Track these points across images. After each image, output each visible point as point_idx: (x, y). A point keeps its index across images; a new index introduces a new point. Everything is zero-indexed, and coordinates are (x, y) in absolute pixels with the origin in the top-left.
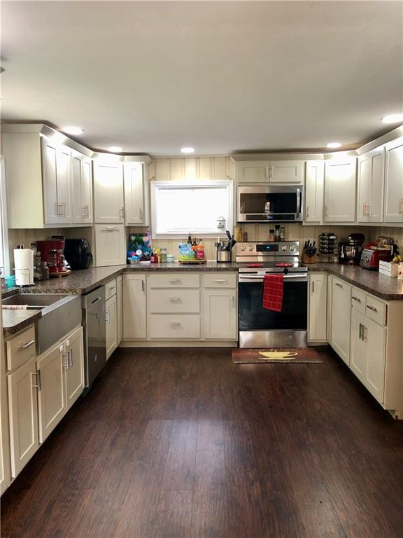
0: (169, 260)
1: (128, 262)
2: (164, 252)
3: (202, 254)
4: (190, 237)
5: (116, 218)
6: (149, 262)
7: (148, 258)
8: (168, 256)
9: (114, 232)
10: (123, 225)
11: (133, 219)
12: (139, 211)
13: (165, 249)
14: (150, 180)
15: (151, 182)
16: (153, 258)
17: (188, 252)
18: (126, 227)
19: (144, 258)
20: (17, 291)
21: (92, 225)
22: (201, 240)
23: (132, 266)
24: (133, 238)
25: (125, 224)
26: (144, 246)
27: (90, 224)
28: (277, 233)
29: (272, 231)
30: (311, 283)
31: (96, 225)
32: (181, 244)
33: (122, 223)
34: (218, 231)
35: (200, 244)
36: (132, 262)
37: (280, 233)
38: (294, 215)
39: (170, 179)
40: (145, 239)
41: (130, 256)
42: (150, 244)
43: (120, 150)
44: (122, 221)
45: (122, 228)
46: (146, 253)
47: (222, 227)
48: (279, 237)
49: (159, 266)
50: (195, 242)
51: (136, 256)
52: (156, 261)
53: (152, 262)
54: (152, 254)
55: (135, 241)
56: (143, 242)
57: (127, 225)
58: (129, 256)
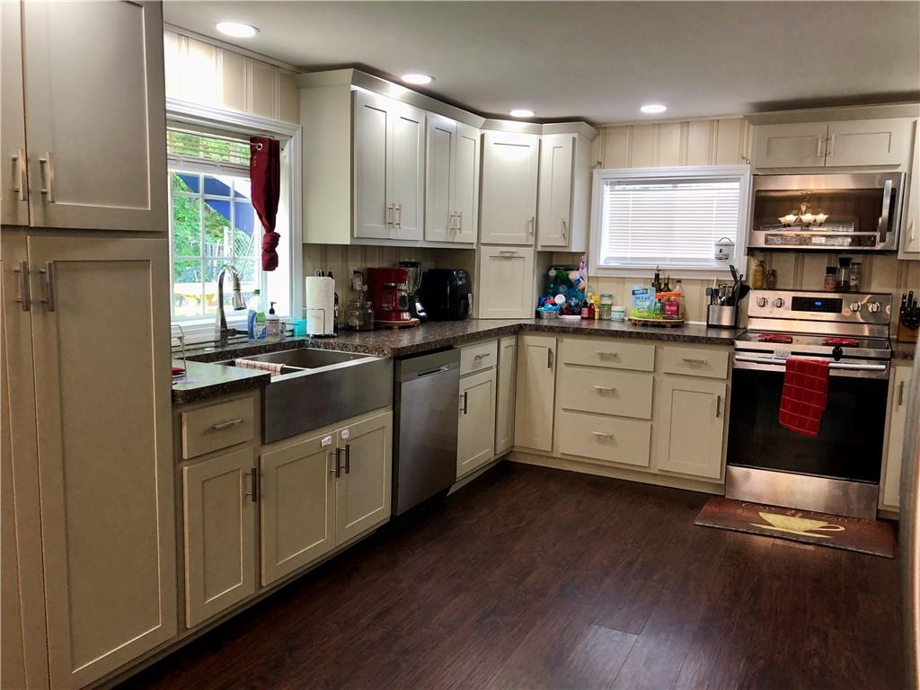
0: (615, 316)
1: (538, 315)
2: (606, 301)
3: (675, 308)
4: (657, 276)
5: (521, 235)
6: (579, 317)
7: (577, 310)
8: (613, 308)
9: (513, 260)
10: (532, 249)
11: (551, 238)
12: (560, 223)
13: (611, 296)
14: (593, 168)
15: (594, 171)
16: (585, 311)
17: (648, 303)
18: (539, 253)
19: (569, 310)
20: (301, 343)
21: (474, 247)
22: (679, 281)
23: (545, 322)
24: (553, 273)
25: (536, 246)
26: (571, 287)
27: (472, 244)
28: (843, 276)
29: (831, 270)
30: (898, 384)
31: (482, 247)
32: (636, 287)
33: (531, 246)
34: (715, 265)
35: (677, 289)
36: (545, 315)
37: (848, 275)
38: (875, 237)
39: (630, 166)
40: (573, 275)
41: (543, 305)
42: (583, 284)
43: (529, 114)
44: (531, 242)
45: (529, 254)
46: (573, 302)
47: (723, 256)
48: (847, 282)
49: (596, 326)
50: (667, 285)
51: (554, 304)
52: (591, 317)
53: (582, 318)
54: (586, 303)
55: (557, 277)
56: (569, 280)
57: (540, 249)
58: (541, 304)
